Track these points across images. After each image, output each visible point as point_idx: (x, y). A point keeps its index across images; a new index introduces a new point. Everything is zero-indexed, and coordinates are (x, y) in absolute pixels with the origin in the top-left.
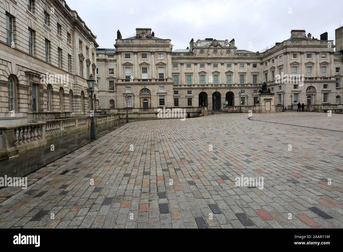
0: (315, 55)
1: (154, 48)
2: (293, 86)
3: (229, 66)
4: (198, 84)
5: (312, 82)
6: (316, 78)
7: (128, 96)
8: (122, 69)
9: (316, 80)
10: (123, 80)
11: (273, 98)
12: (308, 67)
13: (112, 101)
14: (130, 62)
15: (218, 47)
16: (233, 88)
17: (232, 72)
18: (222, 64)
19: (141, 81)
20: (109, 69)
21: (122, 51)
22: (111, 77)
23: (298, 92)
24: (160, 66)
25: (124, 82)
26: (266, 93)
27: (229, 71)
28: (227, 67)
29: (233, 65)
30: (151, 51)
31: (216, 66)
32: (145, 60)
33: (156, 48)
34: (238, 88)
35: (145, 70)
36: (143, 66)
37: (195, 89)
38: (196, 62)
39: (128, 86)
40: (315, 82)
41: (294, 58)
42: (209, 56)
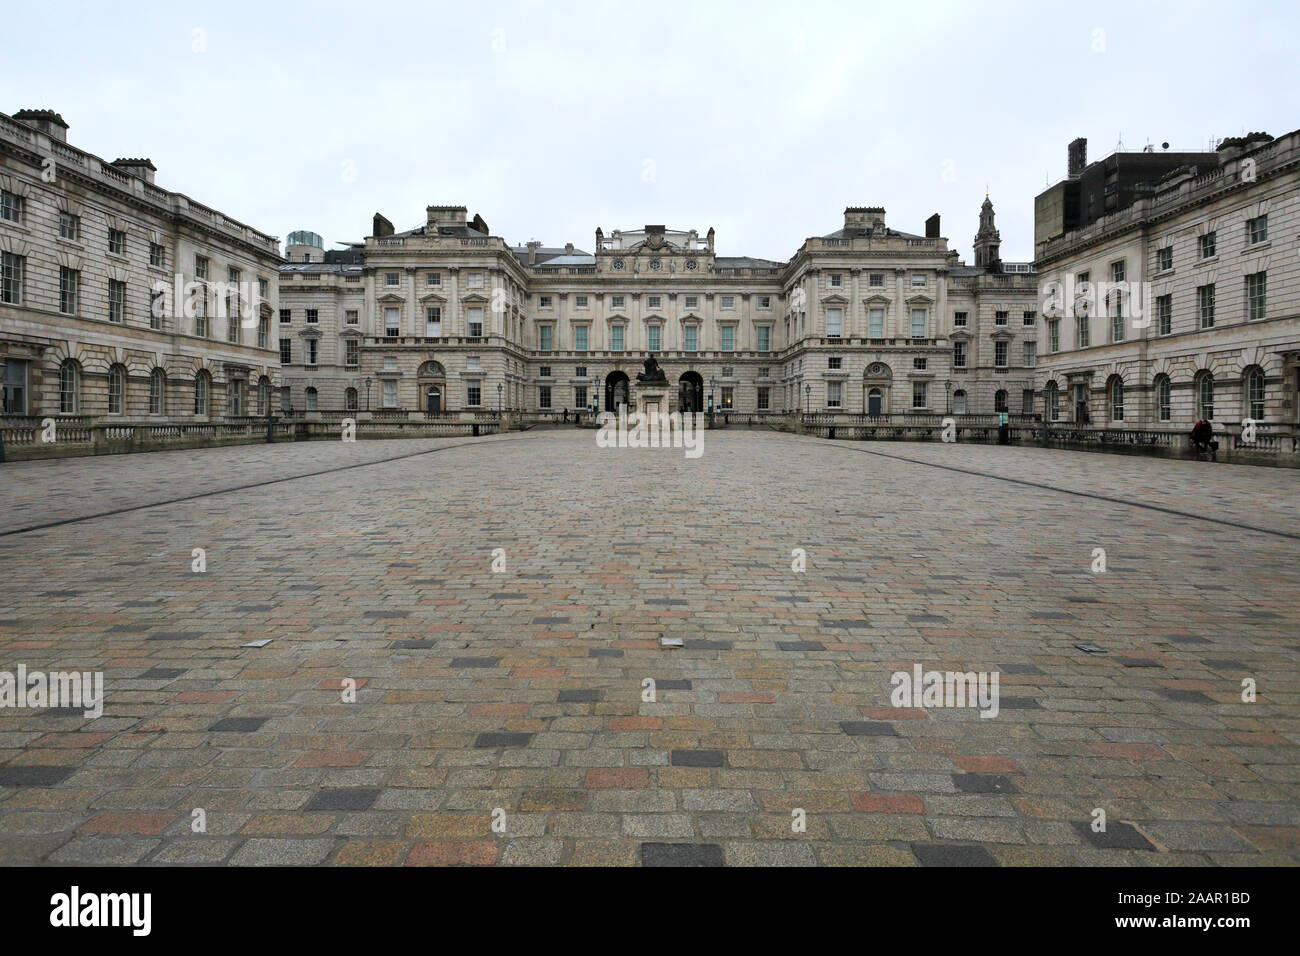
0: (894, 279)
1: (457, 260)
2: (827, 362)
3: (691, 301)
4: (606, 349)
5: (879, 352)
6: (893, 341)
7: (391, 380)
8: (378, 312)
9: (892, 346)
10: (377, 340)
11: (666, 393)
12: (871, 310)
13: (352, 392)
14: (398, 294)
15: (663, 251)
16: (700, 362)
17: (698, 320)
18: (673, 297)
19: (423, 341)
20: (349, 312)
21: (377, 268)
22: (351, 330)
23: (840, 379)
24: (470, 305)
25: (381, 344)
26: (649, 383)
27: (691, 316)
28: (687, 305)
29: (702, 300)
30: (450, 266)
31: (654, 301)
32: (434, 289)
33: (461, 260)
34: (713, 362)
35: (434, 316)
36: (429, 305)
37: (596, 362)
38: (602, 292)
39: (390, 354)
40: (889, 352)
41: (833, 284)
42: (636, 277)
